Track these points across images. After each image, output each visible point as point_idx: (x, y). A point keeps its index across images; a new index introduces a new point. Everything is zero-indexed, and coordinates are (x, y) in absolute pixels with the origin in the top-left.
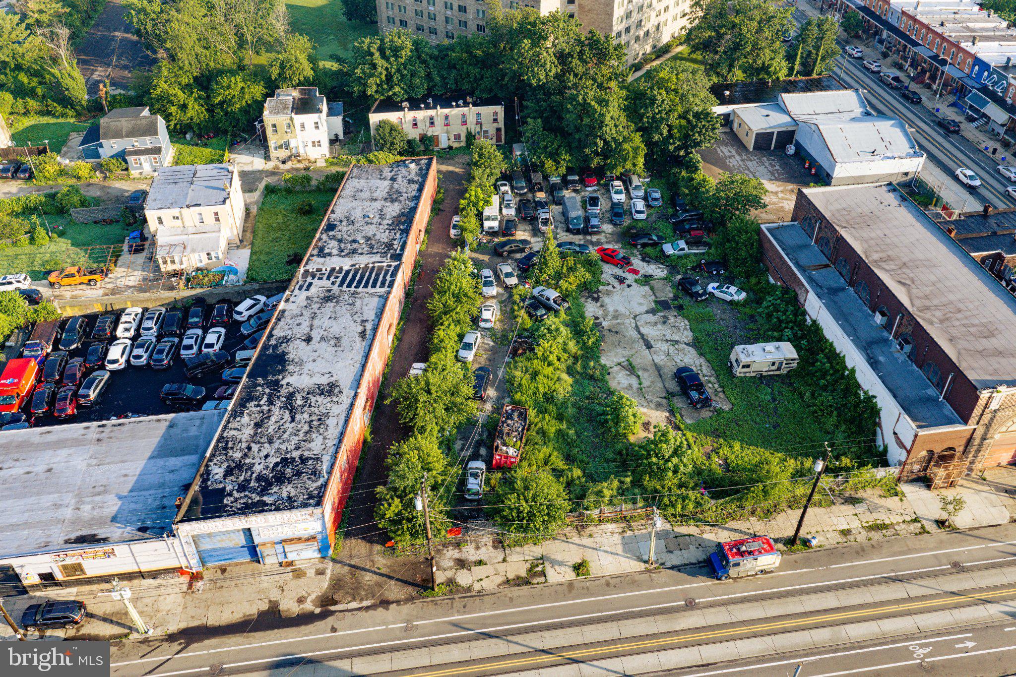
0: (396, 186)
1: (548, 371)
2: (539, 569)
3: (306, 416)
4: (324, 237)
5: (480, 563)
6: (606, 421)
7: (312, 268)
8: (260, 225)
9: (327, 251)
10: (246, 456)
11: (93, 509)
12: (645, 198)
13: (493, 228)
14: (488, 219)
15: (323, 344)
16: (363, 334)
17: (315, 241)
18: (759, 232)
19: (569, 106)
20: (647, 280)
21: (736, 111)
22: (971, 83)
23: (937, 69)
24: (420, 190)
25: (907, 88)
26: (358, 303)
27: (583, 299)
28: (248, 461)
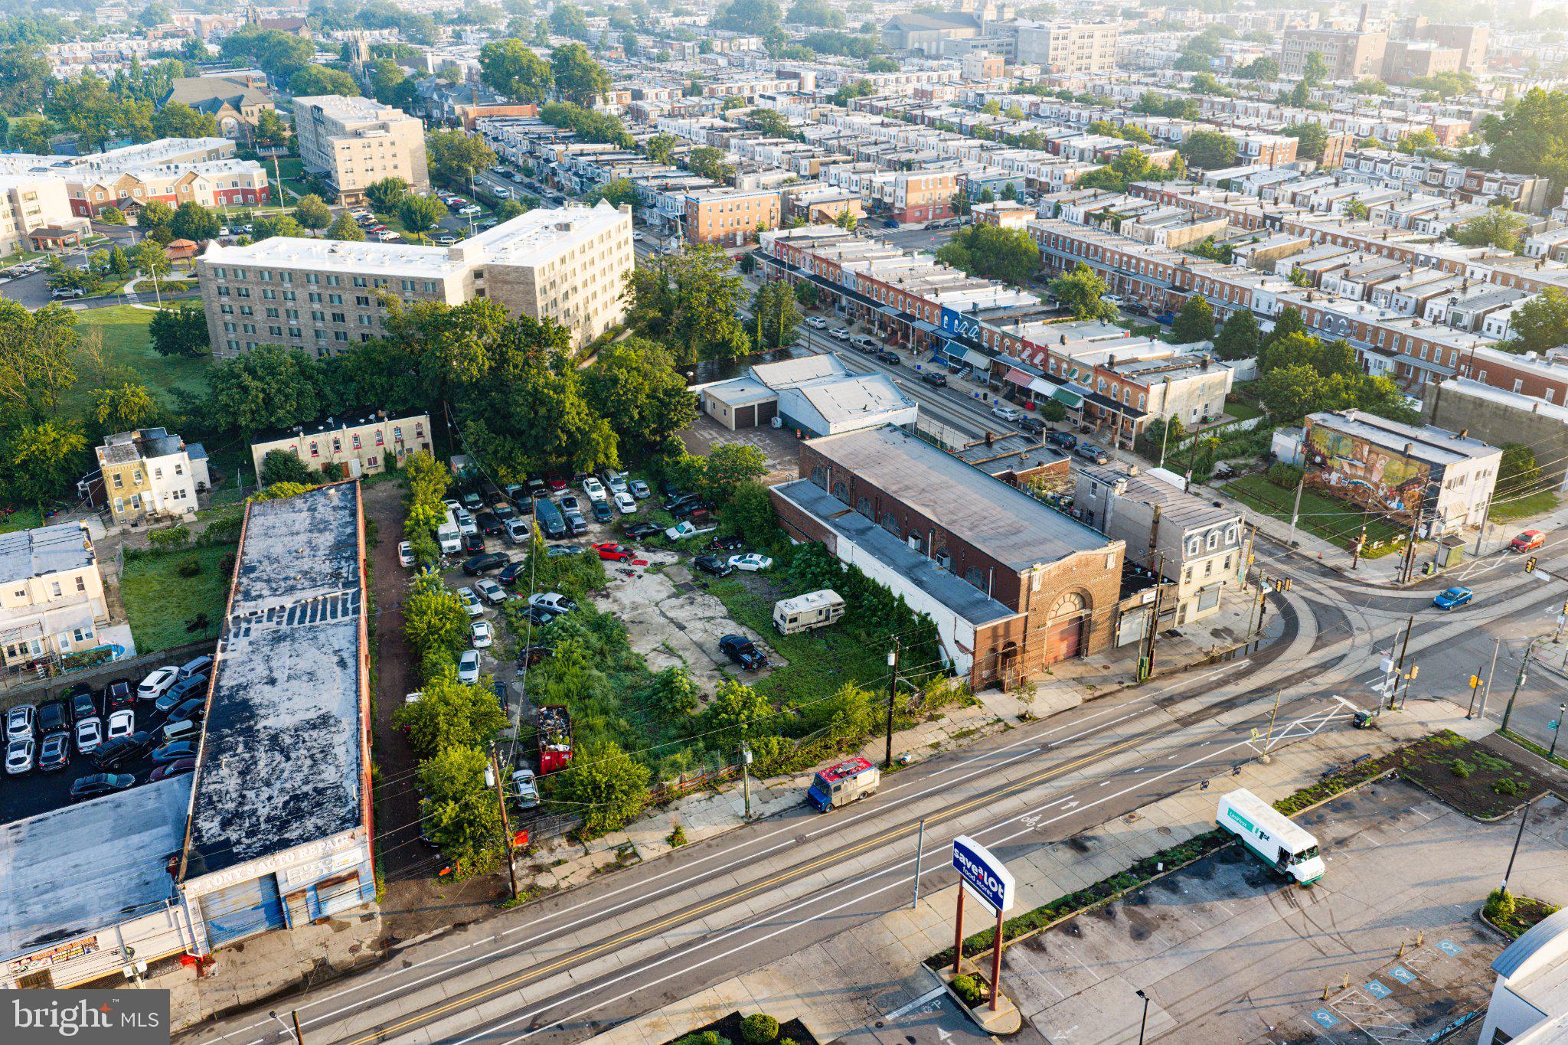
0: (318, 516)
1: (576, 670)
2: (630, 851)
3: (303, 752)
4: (244, 580)
5: (559, 863)
6: (660, 700)
7: (243, 611)
8: (131, 598)
9: (254, 594)
10: (241, 804)
11: (45, 907)
12: (629, 491)
13: (454, 547)
14: (447, 537)
15: (293, 682)
16: (342, 663)
17: (233, 586)
18: (770, 493)
19: (517, 398)
20: (658, 568)
21: (709, 391)
22: (945, 334)
23: (907, 327)
24: (354, 514)
25: (881, 350)
26: (322, 637)
27: (590, 600)
28: (246, 808)
